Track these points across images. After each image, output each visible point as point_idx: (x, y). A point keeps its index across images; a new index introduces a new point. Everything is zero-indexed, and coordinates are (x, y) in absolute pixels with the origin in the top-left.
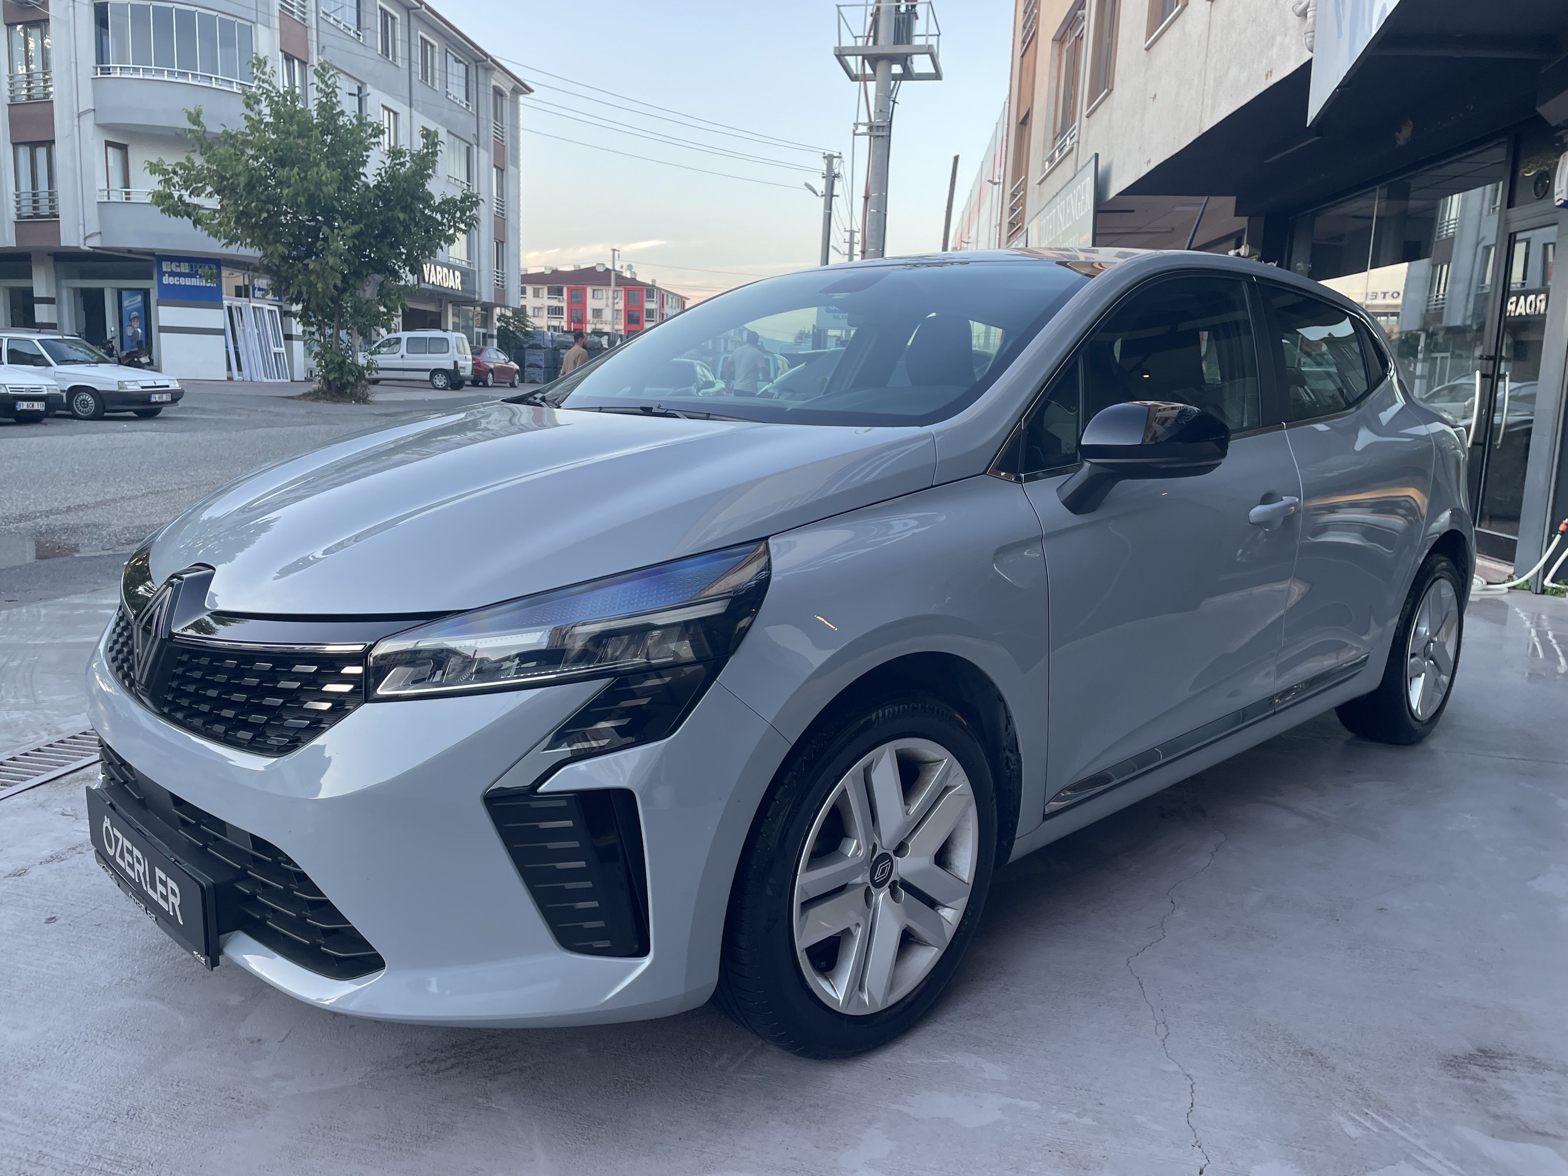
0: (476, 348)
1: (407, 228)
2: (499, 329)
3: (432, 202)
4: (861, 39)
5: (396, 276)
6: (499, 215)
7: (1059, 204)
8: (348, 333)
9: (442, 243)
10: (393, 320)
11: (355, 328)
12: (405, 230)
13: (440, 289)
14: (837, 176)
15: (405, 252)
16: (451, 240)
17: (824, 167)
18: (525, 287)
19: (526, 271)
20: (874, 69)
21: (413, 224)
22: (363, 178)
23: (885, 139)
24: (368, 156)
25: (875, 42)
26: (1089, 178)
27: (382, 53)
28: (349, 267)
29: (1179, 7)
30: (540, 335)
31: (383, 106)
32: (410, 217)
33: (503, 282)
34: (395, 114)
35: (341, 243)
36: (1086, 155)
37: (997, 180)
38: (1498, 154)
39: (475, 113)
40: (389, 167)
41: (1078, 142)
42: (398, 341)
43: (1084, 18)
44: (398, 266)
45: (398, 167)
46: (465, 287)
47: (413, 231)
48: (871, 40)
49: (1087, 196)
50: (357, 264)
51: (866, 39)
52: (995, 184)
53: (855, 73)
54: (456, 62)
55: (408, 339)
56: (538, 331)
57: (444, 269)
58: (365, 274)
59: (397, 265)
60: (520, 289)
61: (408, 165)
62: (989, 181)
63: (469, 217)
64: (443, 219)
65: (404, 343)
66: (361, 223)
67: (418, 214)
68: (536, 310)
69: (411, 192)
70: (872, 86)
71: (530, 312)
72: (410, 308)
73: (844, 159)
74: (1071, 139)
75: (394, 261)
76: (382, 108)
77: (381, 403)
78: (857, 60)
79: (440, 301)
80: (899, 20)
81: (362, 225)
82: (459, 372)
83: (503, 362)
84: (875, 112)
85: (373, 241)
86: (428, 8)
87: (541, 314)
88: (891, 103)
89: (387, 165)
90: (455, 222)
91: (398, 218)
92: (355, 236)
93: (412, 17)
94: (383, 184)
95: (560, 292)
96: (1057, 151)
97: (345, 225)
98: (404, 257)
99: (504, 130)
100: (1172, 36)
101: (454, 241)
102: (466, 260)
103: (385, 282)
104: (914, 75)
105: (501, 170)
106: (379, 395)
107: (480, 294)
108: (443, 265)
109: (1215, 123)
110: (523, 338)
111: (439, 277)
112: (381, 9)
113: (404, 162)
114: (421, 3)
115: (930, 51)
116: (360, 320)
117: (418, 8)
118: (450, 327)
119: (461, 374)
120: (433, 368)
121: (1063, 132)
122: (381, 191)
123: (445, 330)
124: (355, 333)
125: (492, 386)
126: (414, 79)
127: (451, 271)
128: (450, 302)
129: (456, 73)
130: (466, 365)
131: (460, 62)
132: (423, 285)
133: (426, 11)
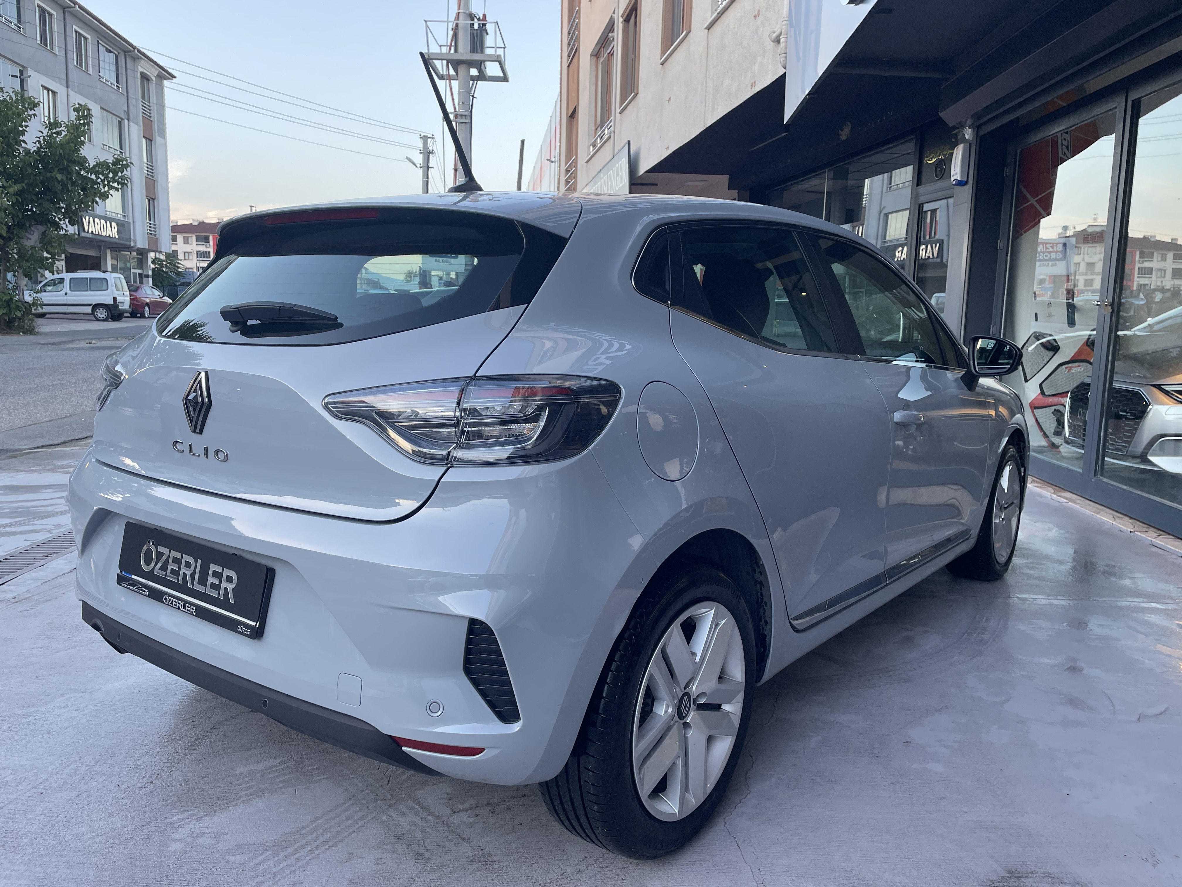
0: (133, 286)
1: (64, 186)
2: (153, 270)
3: (87, 165)
4: (445, 48)
5: (57, 226)
6: (150, 177)
7: (603, 178)
8: (14, 275)
9: (97, 199)
10: (55, 263)
11: (21, 271)
12: (63, 188)
13: (99, 238)
14: (431, 152)
15: (65, 206)
16: (105, 196)
17: (421, 145)
18: (176, 236)
19: (177, 222)
20: (456, 71)
21: (70, 183)
22: (23, 145)
23: (468, 125)
24: (27, 126)
25: (456, 50)
26: (624, 159)
27: (41, 43)
28: (13, 219)
29: (684, 33)
30: (190, 275)
31: (42, 86)
32: (67, 178)
33: (155, 232)
34: (54, 93)
35: (5, 199)
36: (620, 141)
37: (553, 159)
38: (910, 146)
39: (125, 94)
40: (47, 136)
41: (614, 132)
42: (62, 281)
43: (613, 39)
44: (59, 218)
45: (55, 135)
46: (122, 235)
47: (70, 189)
48: (453, 49)
49: (624, 172)
50: (21, 217)
51: (448, 47)
52: (552, 162)
53: (442, 73)
54: (108, 52)
55: (71, 279)
56: (189, 272)
57: (102, 221)
58: (28, 225)
59: (57, 217)
60: (171, 237)
61: (64, 134)
62: (547, 160)
63: (121, 177)
64: (97, 179)
65: (67, 282)
66: (23, 183)
67: (74, 175)
68: (187, 254)
69: (67, 157)
70: (455, 84)
71: (181, 256)
72: (71, 253)
73: (436, 139)
74: (608, 129)
75: (55, 214)
76: (42, 88)
77: (47, 334)
78: (442, 63)
79: (99, 247)
80: (473, 34)
81: (23, 185)
82: (118, 306)
83: (158, 297)
84: (459, 104)
85: (34, 198)
86: (81, 7)
87: (190, 257)
88: (471, 98)
89: (45, 134)
90: (109, 182)
91: (56, 178)
92: (16, 194)
93: (67, 14)
94: (42, 150)
95: (206, 239)
96: (599, 139)
97: (8, 185)
98: (63, 210)
99: (151, 108)
100: (680, 55)
101: (108, 197)
102: (121, 213)
103: (47, 232)
104: (487, 77)
105: (150, 140)
106: (44, 327)
107: (135, 241)
108: (100, 218)
109: (715, 120)
110: (175, 277)
111: (98, 227)
112: (39, 6)
113: (60, 131)
114: (75, 3)
115: (499, 59)
116: (25, 264)
117: (72, 7)
118: (109, 268)
119: (120, 307)
120: (94, 303)
121: (602, 124)
122: (40, 156)
123: (104, 272)
124: (20, 274)
125: (149, 317)
126: (70, 65)
127: (108, 222)
128: (109, 248)
129: (107, 61)
130: (125, 300)
131: (111, 52)
132: (83, 234)
133: (79, 9)
